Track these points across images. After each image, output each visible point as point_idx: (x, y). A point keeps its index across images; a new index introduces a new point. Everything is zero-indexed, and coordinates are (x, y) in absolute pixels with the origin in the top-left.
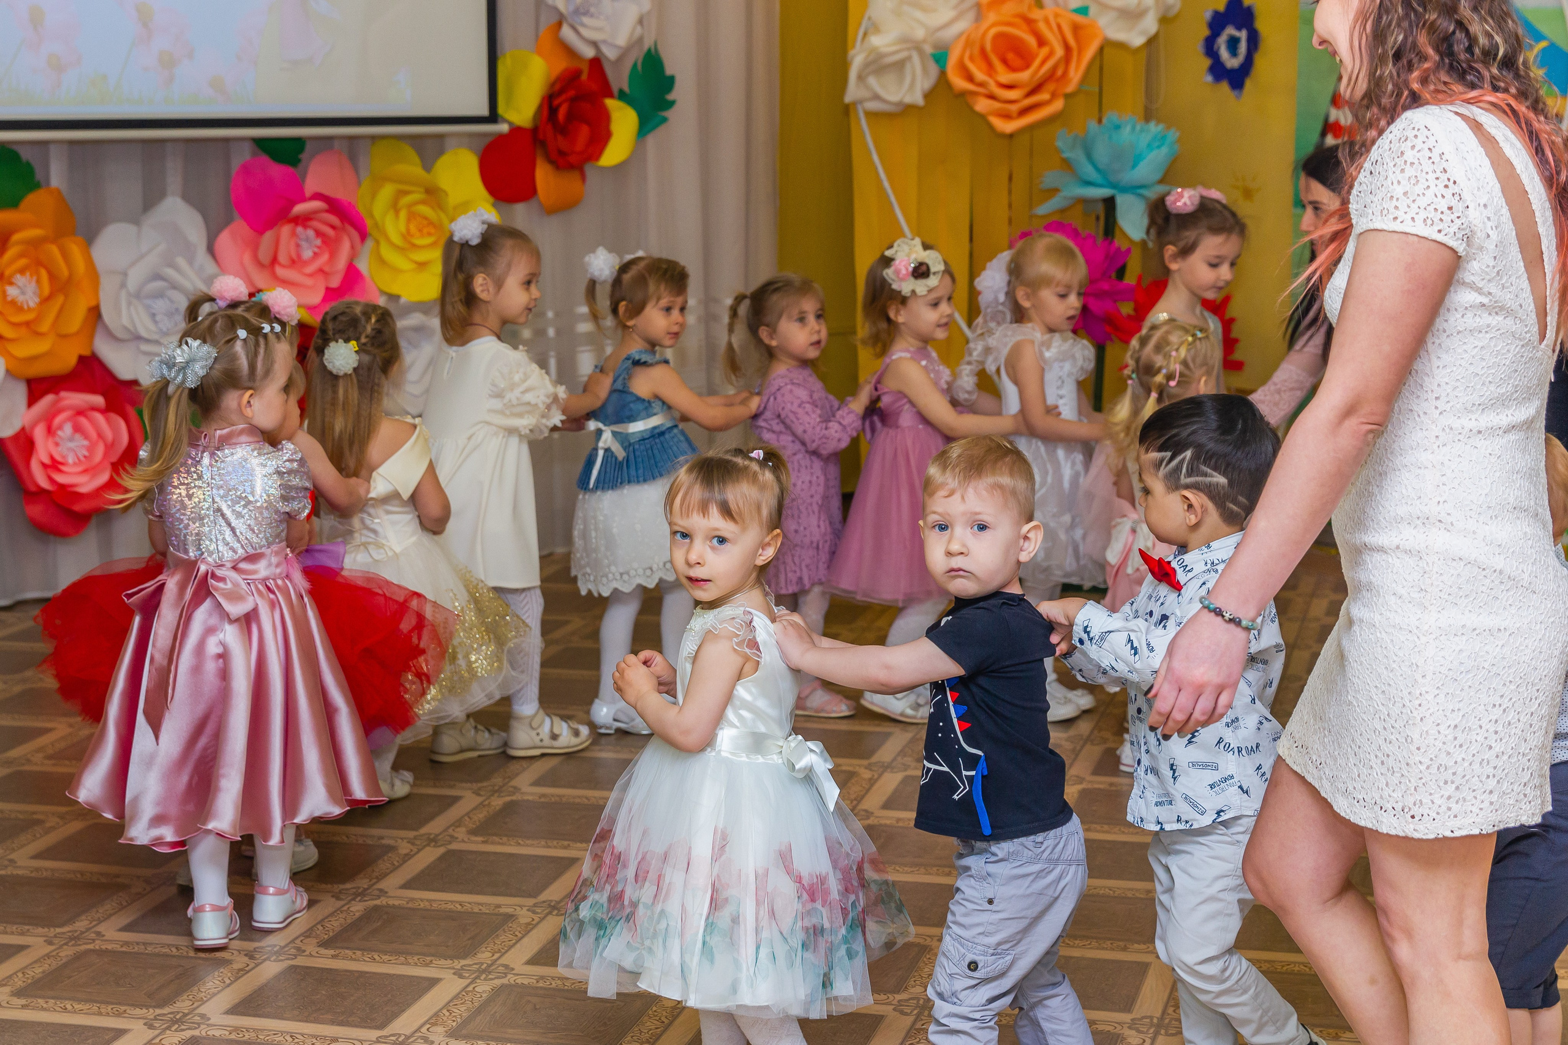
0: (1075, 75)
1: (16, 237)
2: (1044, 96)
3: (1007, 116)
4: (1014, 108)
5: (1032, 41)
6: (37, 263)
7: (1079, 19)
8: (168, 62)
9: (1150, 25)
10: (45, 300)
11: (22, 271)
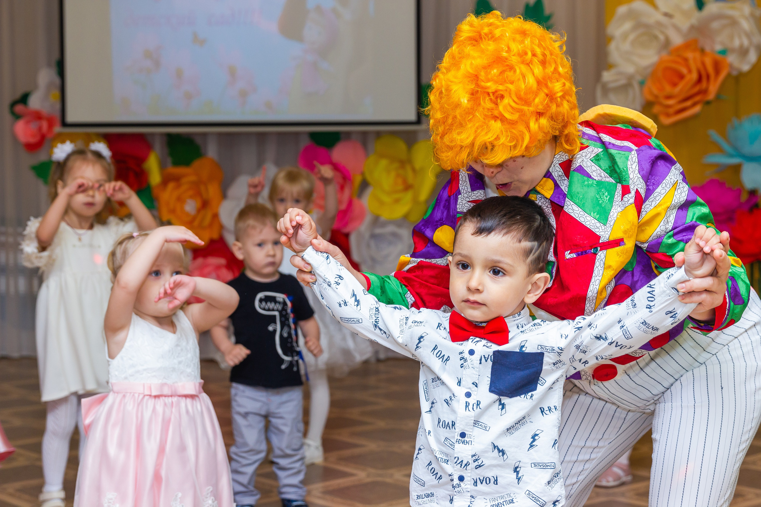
0: (713, 89)
1: (184, 180)
2: (688, 103)
3: (668, 115)
4: (671, 111)
5: (684, 71)
6: (198, 194)
7: (719, 57)
8: (244, 94)
9: (753, 57)
10: (199, 211)
11: (191, 197)
